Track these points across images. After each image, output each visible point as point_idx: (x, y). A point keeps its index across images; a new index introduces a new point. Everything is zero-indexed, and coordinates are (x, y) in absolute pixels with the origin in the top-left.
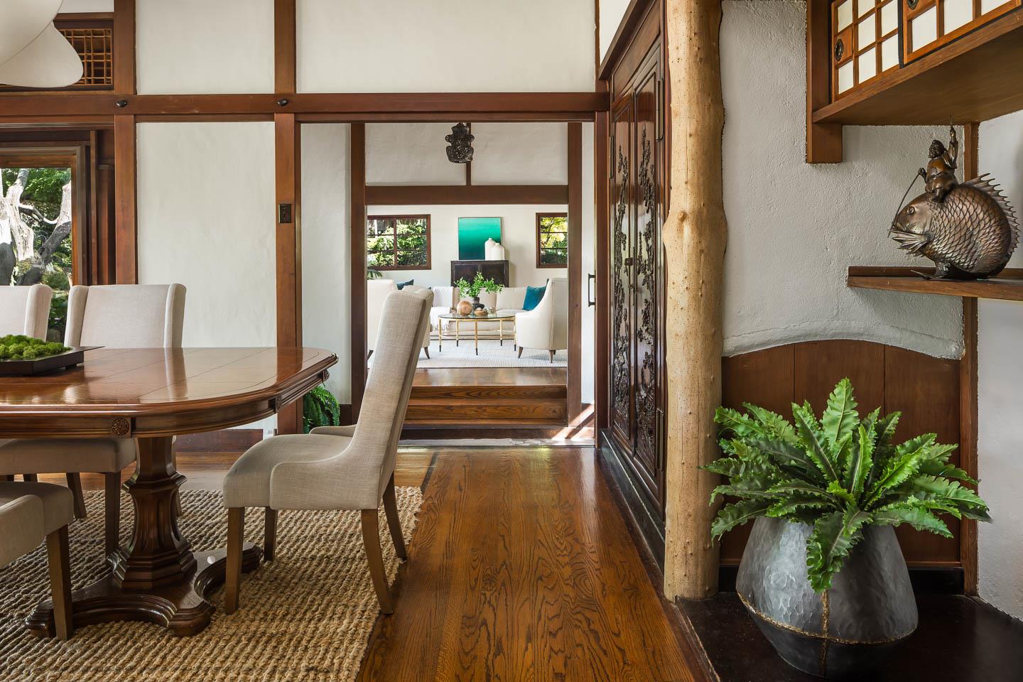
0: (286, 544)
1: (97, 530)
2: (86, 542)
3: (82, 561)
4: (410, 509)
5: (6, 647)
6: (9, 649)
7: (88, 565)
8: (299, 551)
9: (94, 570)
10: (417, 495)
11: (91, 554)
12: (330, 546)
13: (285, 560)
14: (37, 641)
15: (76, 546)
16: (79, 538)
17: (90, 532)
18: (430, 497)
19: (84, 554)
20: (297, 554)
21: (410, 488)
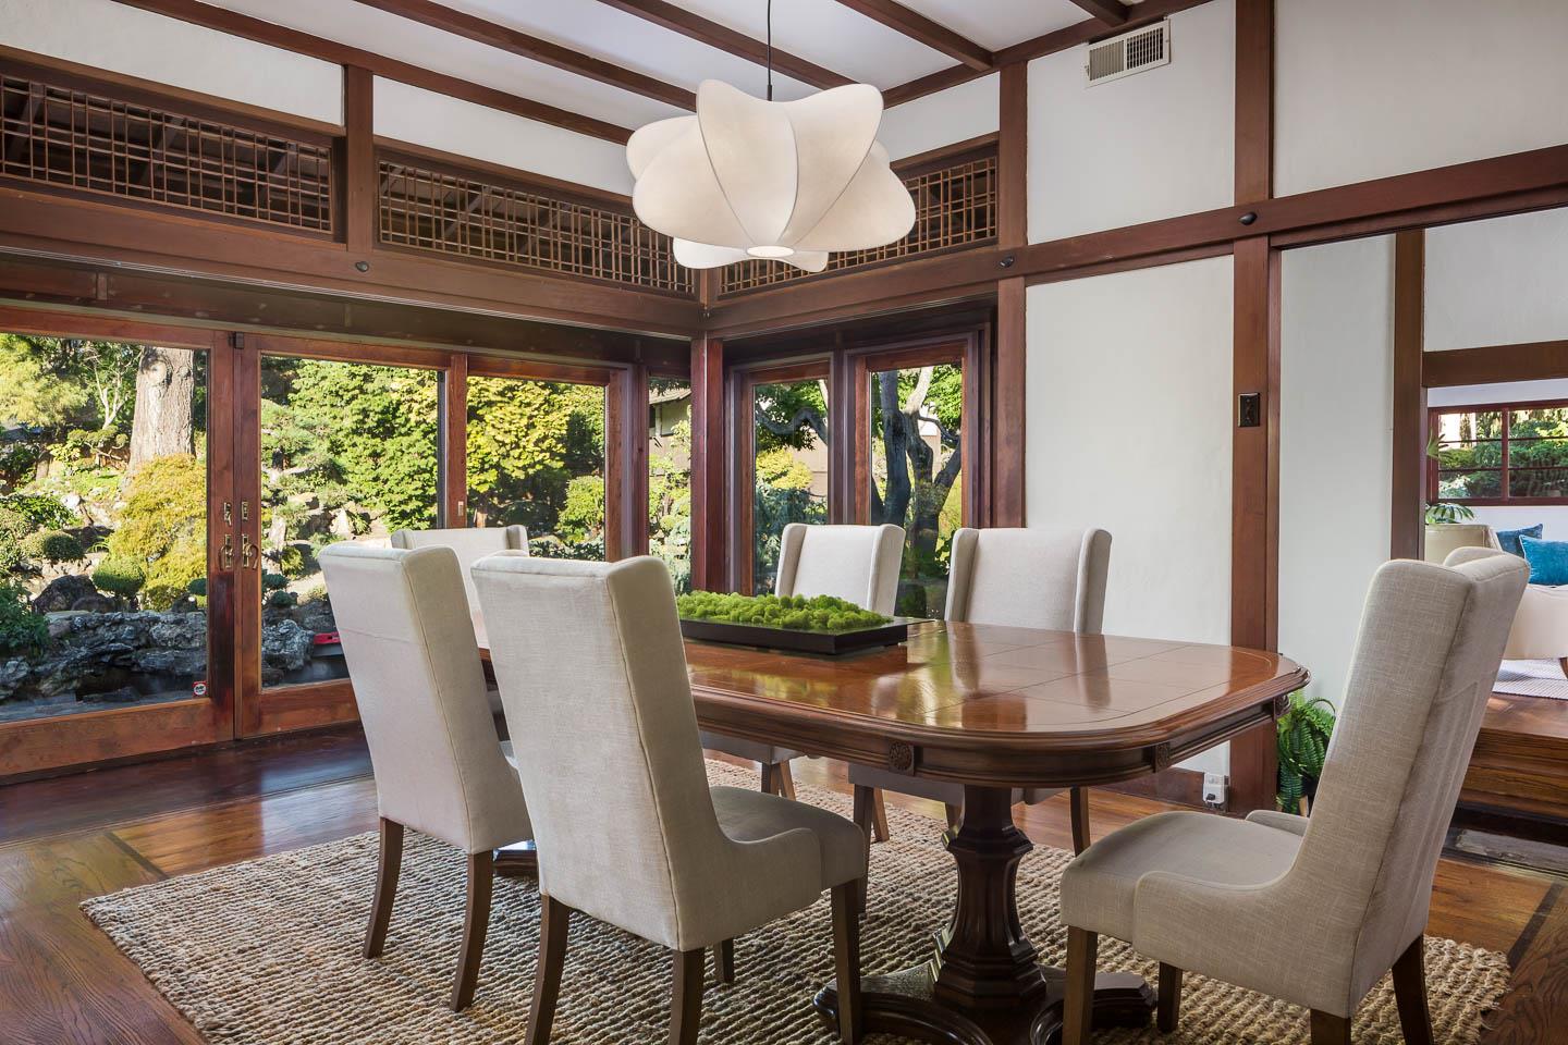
0: (1206, 994)
1: (937, 884)
2: (920, 898)
3: (907, 927)
4: (1472, 998)
5: (790, 1027)
6: (793, 1031)
7: (912, 935)
8: (1227, 1017)
9: (918, 946)
10: (1495, 971)
11: (921, 919)
12: (1288, 1027)
13: (1197, 1026)
14: (825, 1033)
15: (907, 900)
16: (913, 891)
17: (929, 883)
18: (1528, 983)
19: (913, 916)
20: (1221, 1021)
21: (1480, 951)
